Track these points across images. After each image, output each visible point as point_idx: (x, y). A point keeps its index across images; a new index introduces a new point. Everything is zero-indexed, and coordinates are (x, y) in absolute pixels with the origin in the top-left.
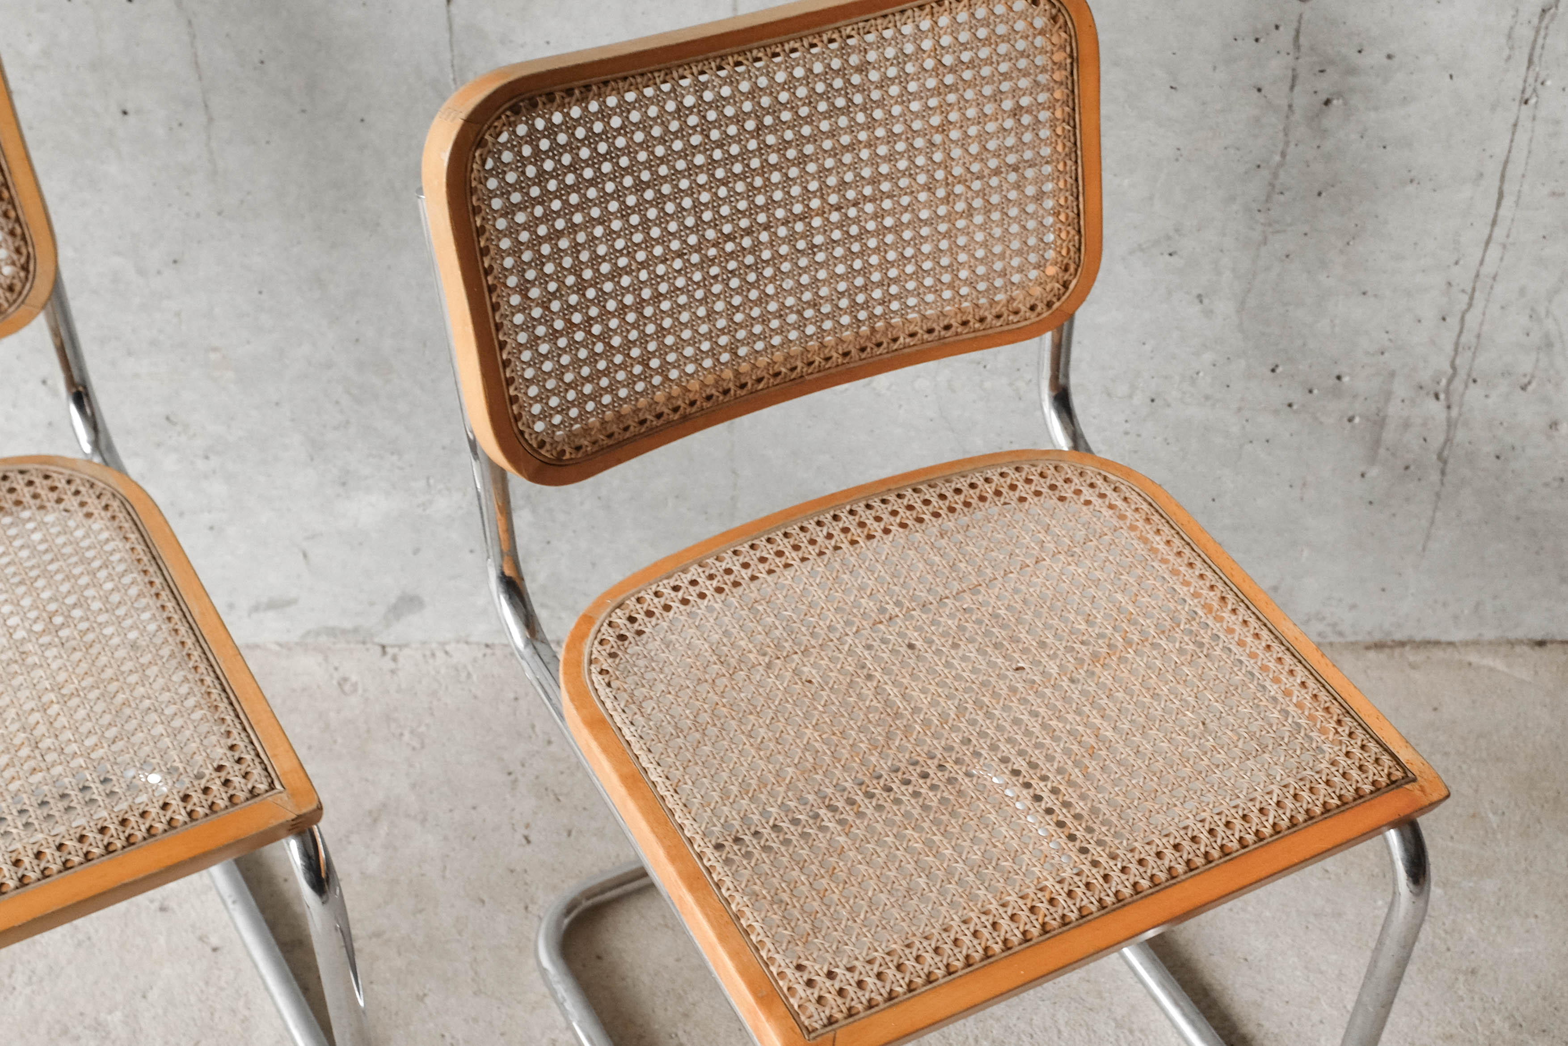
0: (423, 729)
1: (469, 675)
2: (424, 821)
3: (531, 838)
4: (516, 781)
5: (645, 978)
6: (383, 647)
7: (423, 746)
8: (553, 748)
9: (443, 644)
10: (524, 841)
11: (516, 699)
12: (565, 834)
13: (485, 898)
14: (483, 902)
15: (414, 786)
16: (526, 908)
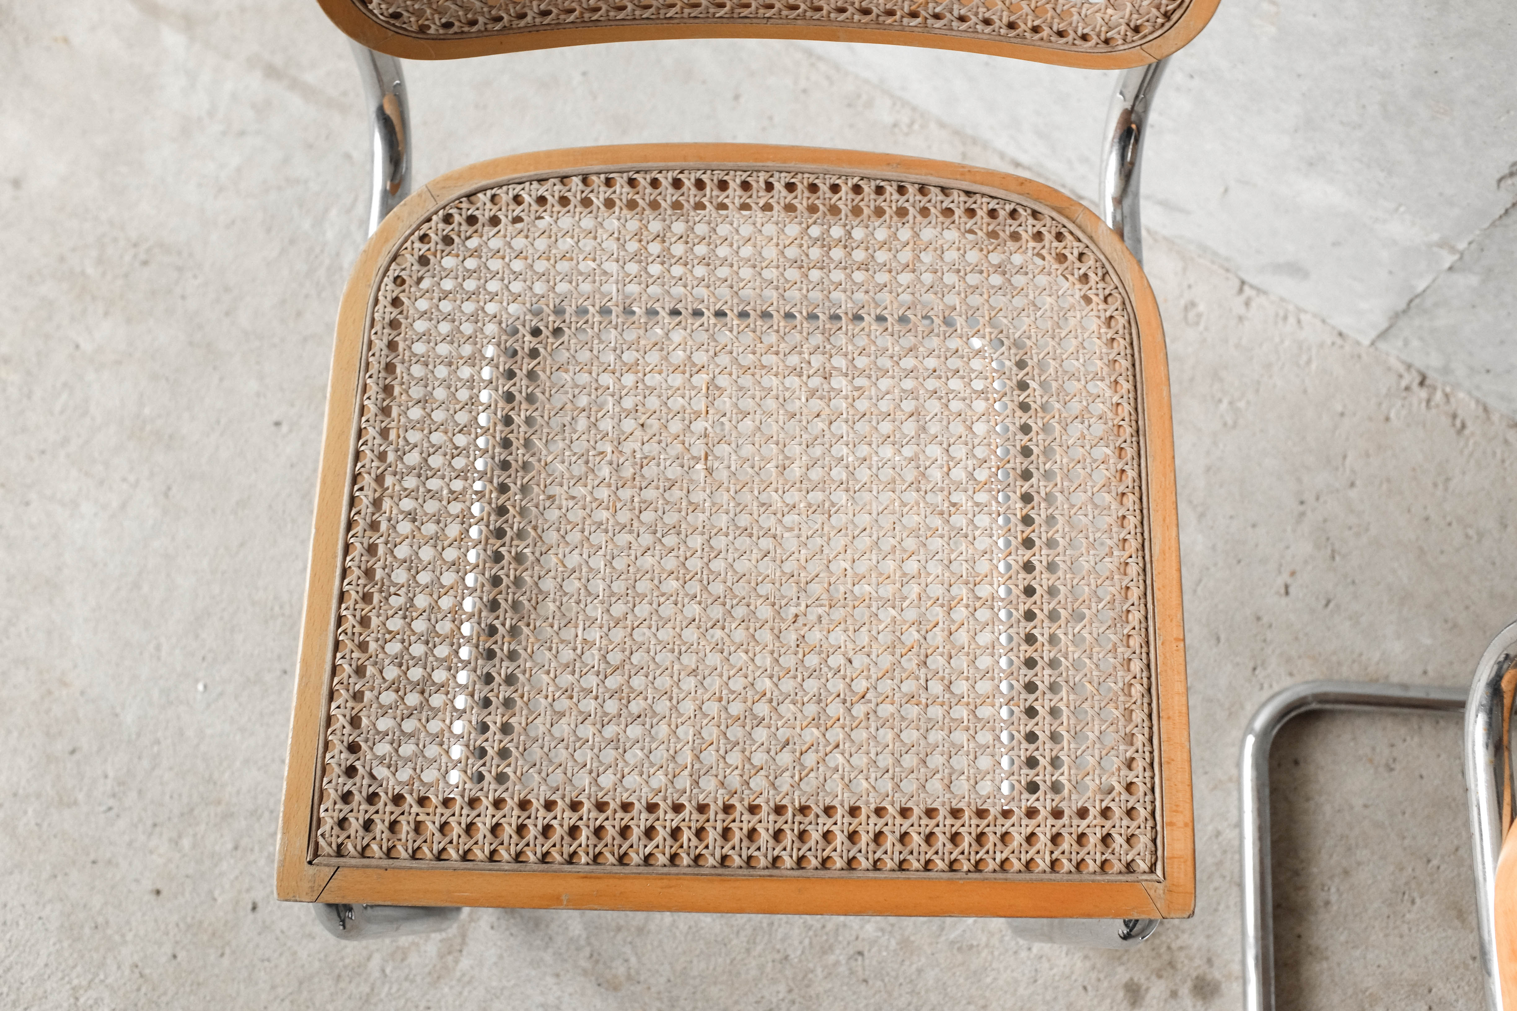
0: (1241, 404)
1: (1309, 362)
2: (1202, 516)
3: (1292, 590)
4: (1303, 514)
5: (1328, 809)
6: (1243, 283)
7: (1235, 425)
8: (1353, 494)
9: (1300, 310)
10: (1283, 591)
11: (1342, 414)
12: (1324, 602)
13: (1223, 640)
14: (1218, 639)
15: (1208, 469)
16: (1254, 669)
